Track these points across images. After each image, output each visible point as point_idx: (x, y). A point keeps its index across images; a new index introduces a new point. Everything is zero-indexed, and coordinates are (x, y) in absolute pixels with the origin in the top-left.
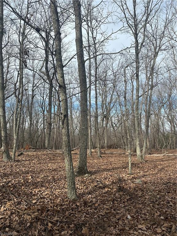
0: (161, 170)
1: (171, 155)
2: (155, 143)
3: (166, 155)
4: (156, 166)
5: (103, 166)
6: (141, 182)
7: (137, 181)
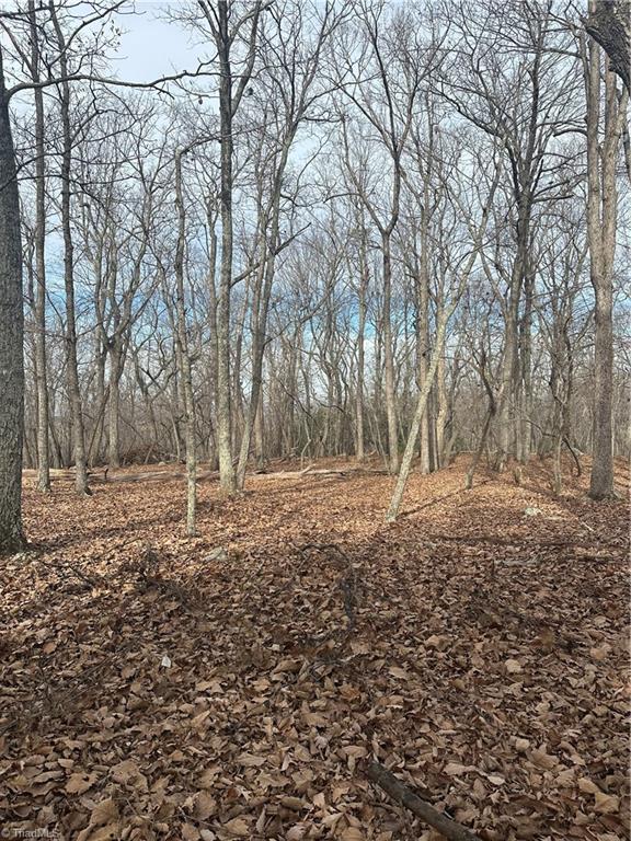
0: (290, 516)
1: (326, 471)
2: (281, 437)
3: (311, 472)
4: (276, 506)
5: (93, 520)
6: (224, 556)
7: (213, 554)
